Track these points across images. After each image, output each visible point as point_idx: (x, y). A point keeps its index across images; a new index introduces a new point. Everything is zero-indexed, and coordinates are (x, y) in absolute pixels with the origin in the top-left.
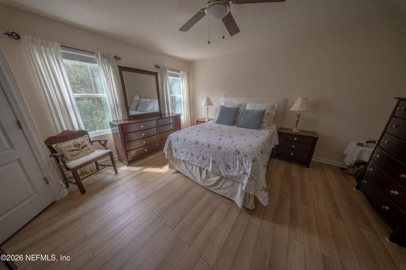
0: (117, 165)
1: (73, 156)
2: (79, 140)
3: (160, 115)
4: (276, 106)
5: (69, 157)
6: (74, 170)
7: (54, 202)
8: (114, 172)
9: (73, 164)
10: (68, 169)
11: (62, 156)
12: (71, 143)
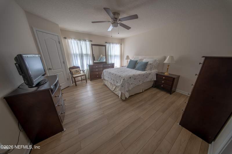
0: (87, 80)
1: (75, 74)
2: (77, 69)
3: (106, 62)
4: (157, 60)
5: (74, 74)
6: (75, 78)
7: (69, 86)
8: (86, 82)
9: (74, 76)
10: (73, 77)
11: (72, 73)
12: (75, 70)
